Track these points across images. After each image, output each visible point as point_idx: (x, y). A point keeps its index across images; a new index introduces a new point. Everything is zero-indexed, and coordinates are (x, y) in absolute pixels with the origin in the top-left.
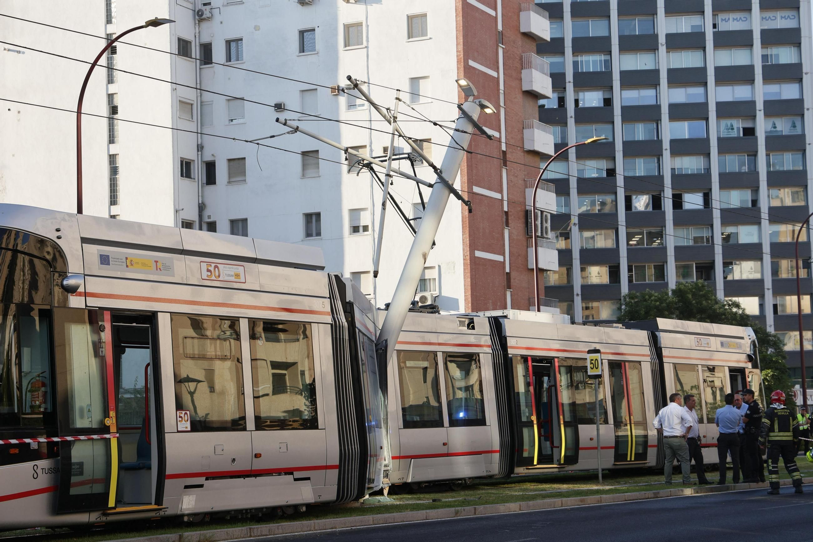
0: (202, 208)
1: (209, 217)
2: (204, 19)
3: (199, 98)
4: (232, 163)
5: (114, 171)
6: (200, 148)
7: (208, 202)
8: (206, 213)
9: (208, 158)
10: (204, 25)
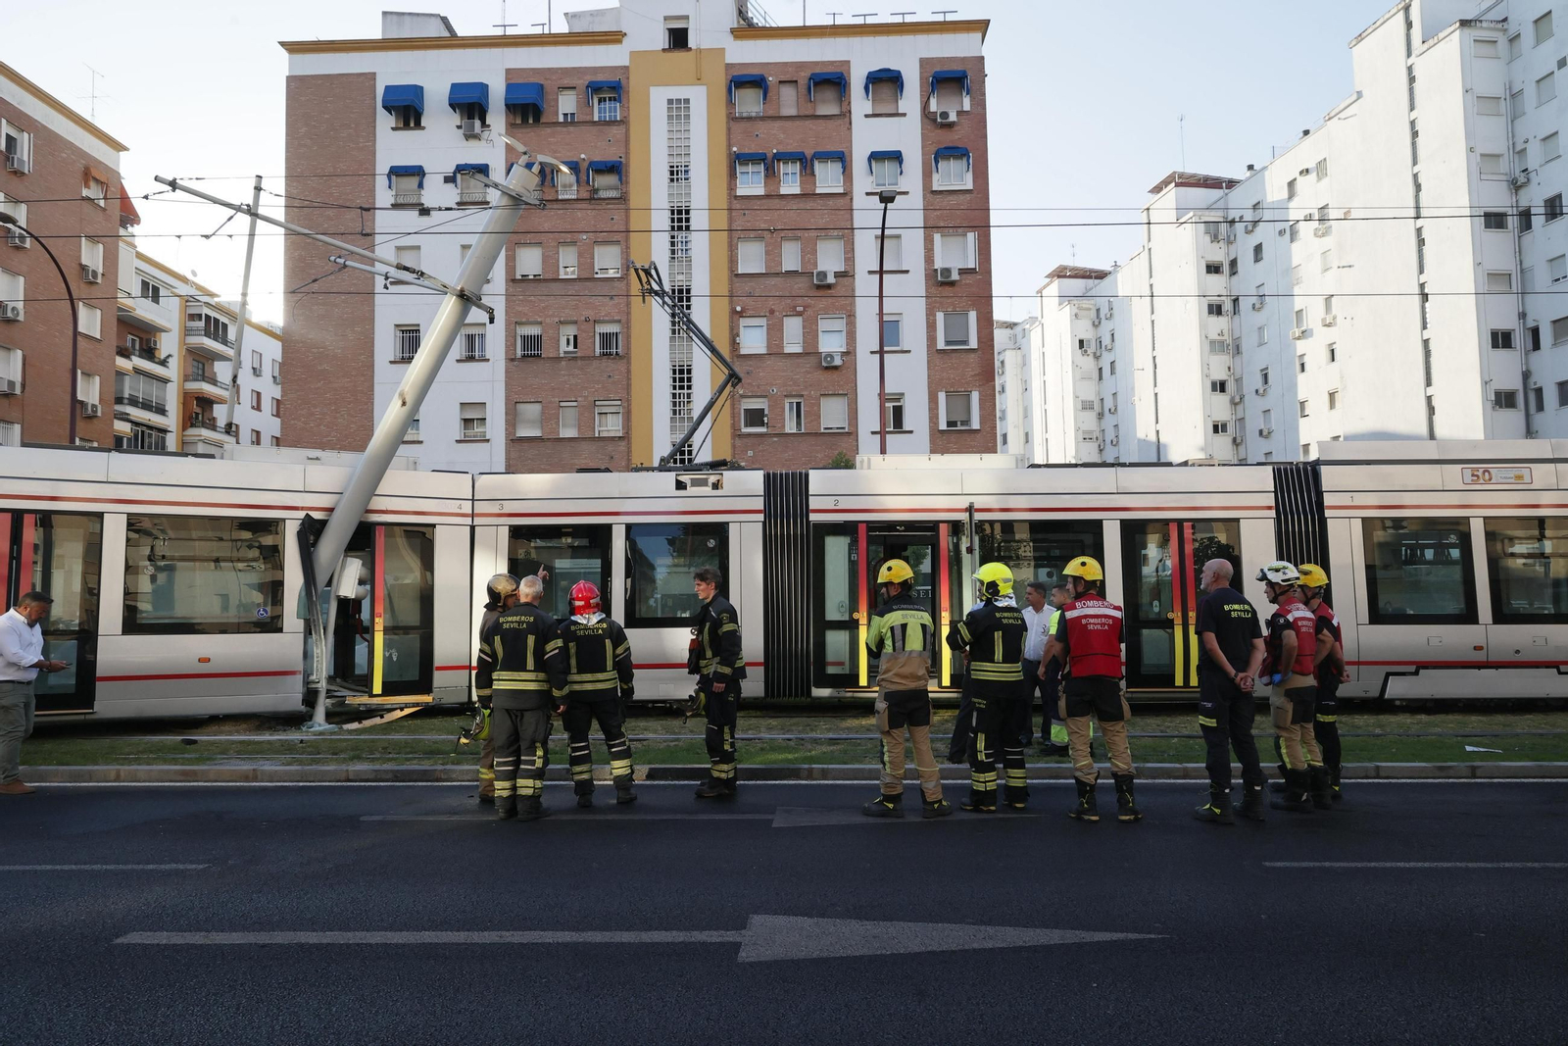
0: (1526, 376)
1: (1535, 383)
2: (1521, 186)
3: (1519, 266)
4: (1557, 324)
5: (1427, 353)
6: (1523, 316)
7: (1533, 368)
8: (1532, 380)
9: (1531, 324)
10: (1522, 192)
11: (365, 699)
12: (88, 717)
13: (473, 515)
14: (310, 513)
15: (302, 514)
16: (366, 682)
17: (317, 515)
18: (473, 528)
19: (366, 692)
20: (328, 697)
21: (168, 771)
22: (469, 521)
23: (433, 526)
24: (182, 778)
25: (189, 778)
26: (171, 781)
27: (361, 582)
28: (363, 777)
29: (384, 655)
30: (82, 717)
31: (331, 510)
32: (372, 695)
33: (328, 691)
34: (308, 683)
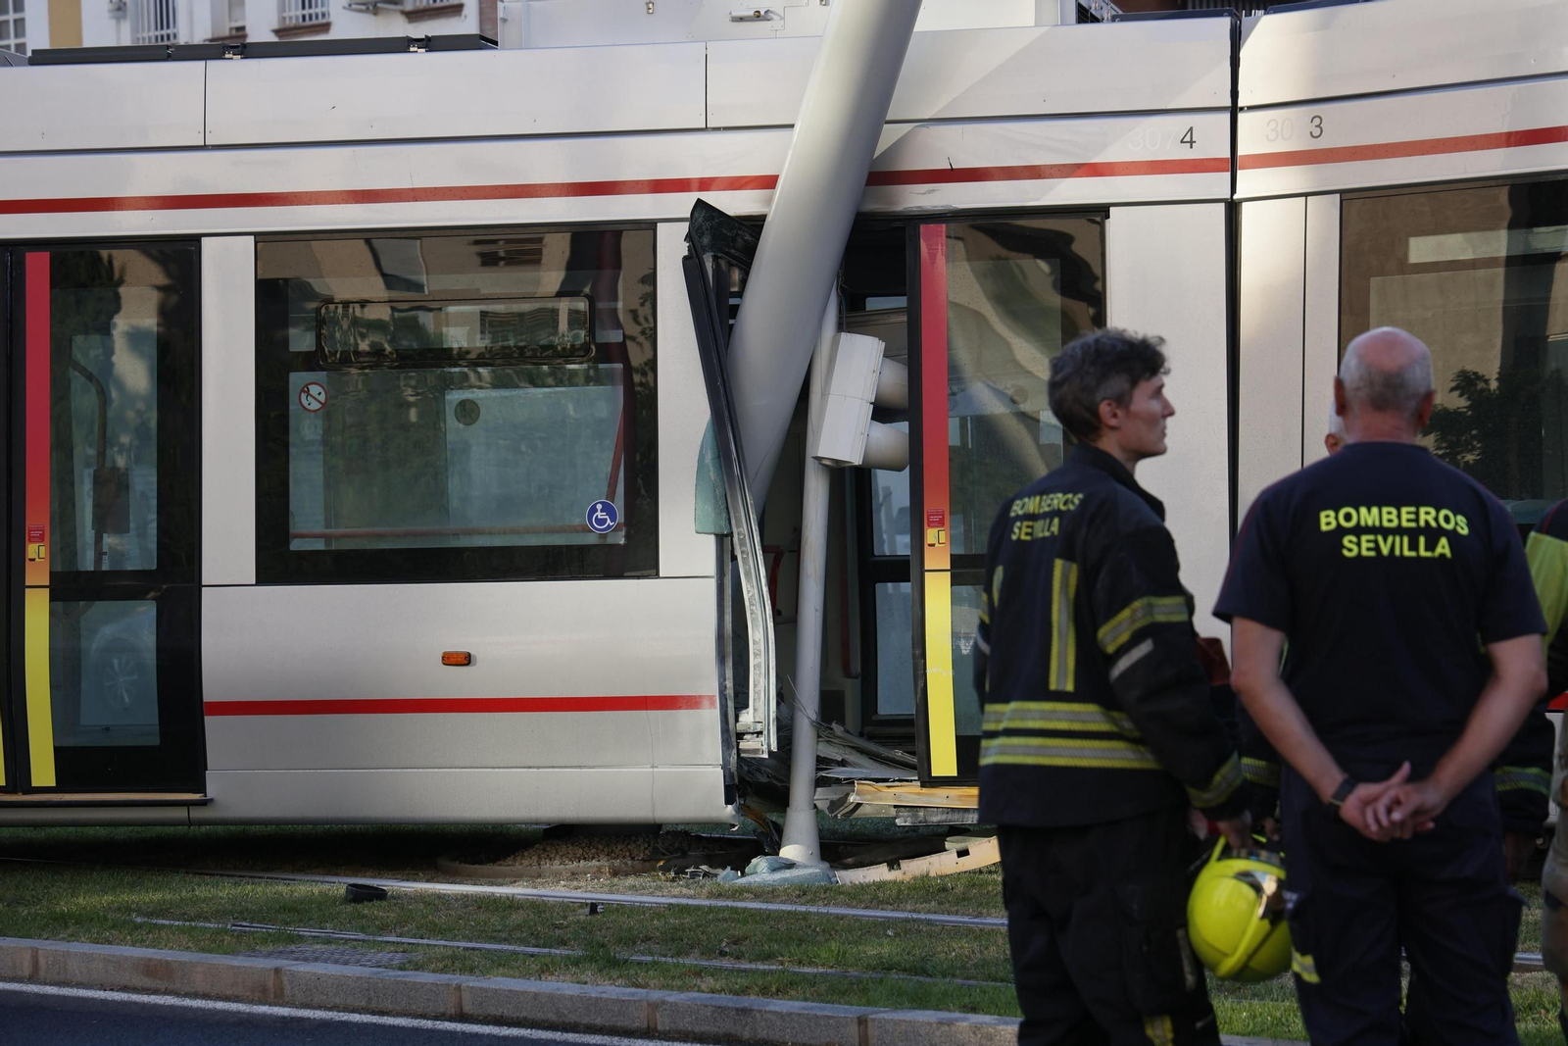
11: (911, 793)
12: (197, 813)
13: (1232, 164)
14: (713, 198)
15: (682, 204)
16: (910, 734)
17: (734, 204)
18: (1233, 209)
19: (913, 767)
20: (820, 782)
21: (119, 963)
22: (1216, 184)
23: (1101, 211)
24: (147, 982)
25: (161, 985)
26: (124, 989)
27: (882, 412)
28: (572, 1018)
29: (956, 650)
30: (180, 813)
31: (769, 182)
32: (930, 782)
33: (822, 762)
34: (740, 736)
